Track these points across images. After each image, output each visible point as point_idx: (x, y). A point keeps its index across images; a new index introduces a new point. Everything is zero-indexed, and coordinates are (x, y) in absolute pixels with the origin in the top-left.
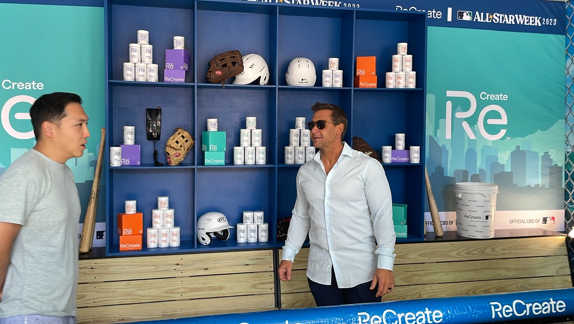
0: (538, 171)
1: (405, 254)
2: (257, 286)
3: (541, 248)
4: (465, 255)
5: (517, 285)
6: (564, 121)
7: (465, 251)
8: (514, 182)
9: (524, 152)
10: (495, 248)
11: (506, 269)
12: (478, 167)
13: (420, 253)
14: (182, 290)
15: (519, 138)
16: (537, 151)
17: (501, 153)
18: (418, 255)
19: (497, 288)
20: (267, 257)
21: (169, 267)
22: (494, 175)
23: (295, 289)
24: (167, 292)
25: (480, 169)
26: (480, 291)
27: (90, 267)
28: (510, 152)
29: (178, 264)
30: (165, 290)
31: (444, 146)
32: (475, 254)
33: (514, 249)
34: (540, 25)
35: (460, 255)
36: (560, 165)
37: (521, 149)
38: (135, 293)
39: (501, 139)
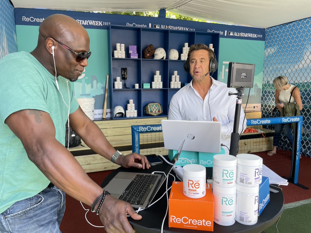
0: (253, 90)
6: (263, 72)
27: (108, 123)
34: (256, 37)
36: (260, 88)
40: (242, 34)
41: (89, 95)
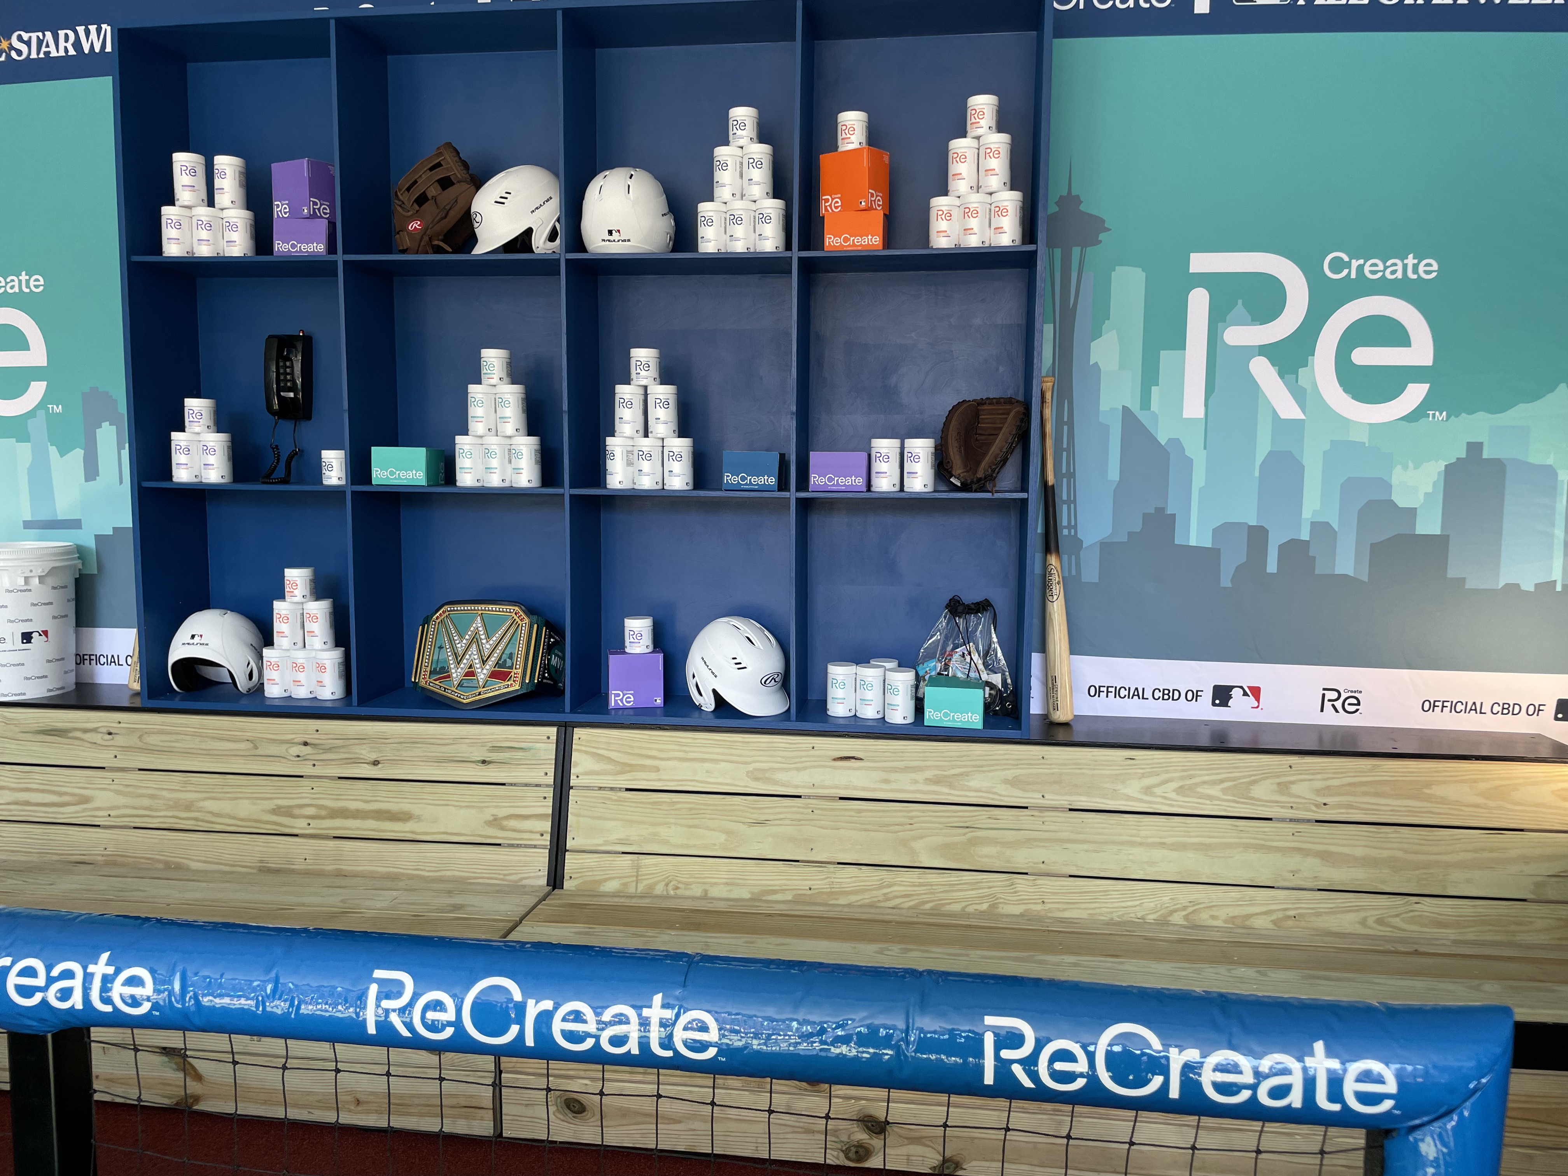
0: (1552, 536)
1: (961, 774)
2: (505, 823)
3: (1481, 801)
4: (1173, 795)
5: (1362, 914)
7: (1174, 785)
8: (1452, 572)
9: (1498, 467)
10: (1293, 783)
11: (1326, 856)
12: (1307, 514)
13: (1010, 774)
14: (311, 811)
15: (1481, 415)
16: (1550, 462)
17: (1405, 467)
18: (1006, 781)
19: (1280, 915)
20: (538, 745)
21: (284, 747)
22: (1372, 544)
23: (606, 843)
24: (276, 811)
25: (1313, 524)
26: (1213, 917)
27: (105, 730)
28: (1441, 465)
29: (306, 744)
30: (271, 805)
31: (1176, 443)
32: (1210, 798)
33: (1365, 794)
35: (1152, 794)
37: (1485, 456)
38: (201, 804)
39: (1402, 419)
41: (76, 524)
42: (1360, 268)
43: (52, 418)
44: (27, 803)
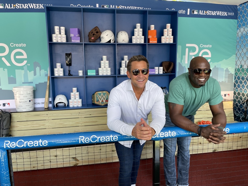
0: (223, 76)
9: (218, 68)
10: (204, 106)
14: (81, 122)
15: (216, 63)
16: (223, 68)
21: (76, 114)
24: (76, 123)
27: (46, 114)
29: (79, 113)
34: (227, 15)
36: (232, 73)
40: (209, 13)
41: (32, 83)
42: (204, 46)
43: (28, 66)
44: (34, 127)
